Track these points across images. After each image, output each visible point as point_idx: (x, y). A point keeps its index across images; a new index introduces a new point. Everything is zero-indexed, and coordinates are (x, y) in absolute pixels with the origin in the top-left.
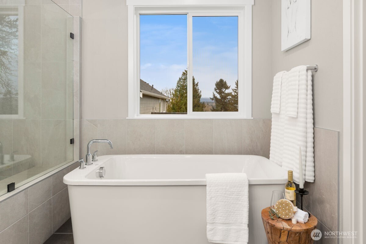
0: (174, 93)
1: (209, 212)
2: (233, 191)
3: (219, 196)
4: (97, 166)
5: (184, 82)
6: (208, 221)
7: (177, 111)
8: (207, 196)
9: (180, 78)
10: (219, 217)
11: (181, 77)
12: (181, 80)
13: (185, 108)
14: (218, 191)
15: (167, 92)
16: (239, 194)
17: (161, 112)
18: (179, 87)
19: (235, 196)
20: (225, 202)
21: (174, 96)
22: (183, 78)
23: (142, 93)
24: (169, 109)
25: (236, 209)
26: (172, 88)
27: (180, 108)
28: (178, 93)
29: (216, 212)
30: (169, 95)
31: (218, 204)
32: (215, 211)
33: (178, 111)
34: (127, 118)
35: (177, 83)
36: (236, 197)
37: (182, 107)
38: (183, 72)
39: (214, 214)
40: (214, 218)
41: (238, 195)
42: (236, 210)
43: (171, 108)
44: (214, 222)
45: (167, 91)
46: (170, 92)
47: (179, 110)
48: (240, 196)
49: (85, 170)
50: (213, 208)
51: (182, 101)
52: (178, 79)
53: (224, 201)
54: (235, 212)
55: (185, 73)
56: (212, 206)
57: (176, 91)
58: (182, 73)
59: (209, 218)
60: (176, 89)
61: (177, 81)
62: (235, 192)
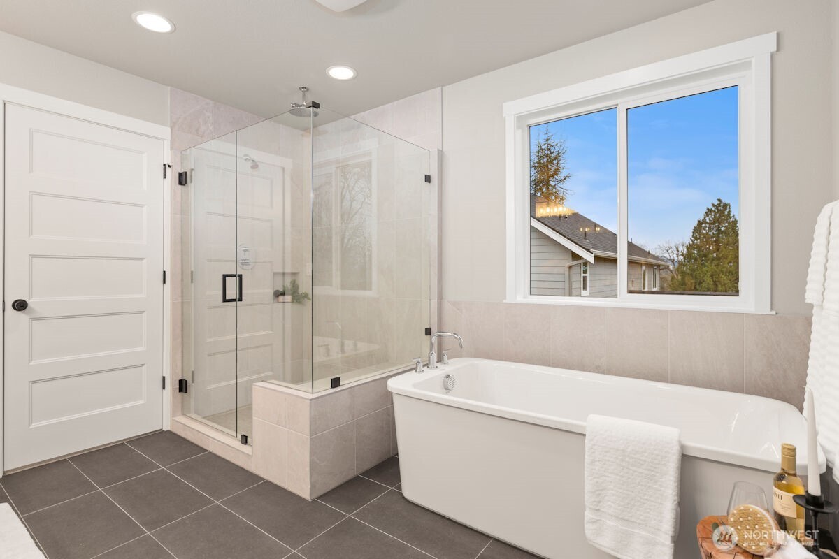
0: (685, 252)
1: (588, 487)
2: (641, 460)
3: (609, 461)
4: (443, 371)
5: (710, 228)
6: (586, 504)
7: (693, 288)
8: (586, 457)
9: (699, 221)
10: (609, 503)
11: (701, 218)
12: (703, 225)
13: (712, 283)
14: (607, 452)
15: (669, 251)
16: (655, 468)
17: (646, 289)
18: (696, 238)
19: (645, 470)
20: (622, 477)
21: (685, 258)
22: (708, 220)
23: (593, 255)
24: (673, 284)
25: (646, 497)
26: (681, 241)
27: (700, 283)
28: (696, 252)
29: (602, 490)
30: (675, 255)
31: (608, 477)
32: (601, 488)
33: (695, 288)
34: (504, 301)
35: (693, 233)
36: (647, 472)
37: (704, 281)
38: (708, 209)
39: (598, 492)
40: (600, 502)
41: (652, 471)
42: (647, 500)
43: (677, 283)
44: (598, 508)
45: (670, 248)
46: (678, 251)
47: (698, 287)
48: (657, 473)
49: (421, 374)
50: (597, 482)
51: (705, 269)
52: (696, 224)
53: (621, 474)
54: (644, 504)
55: (713, 209)
56: (595, 478)
57: (690, 247)
58: (706, 210)
59: (588, 499)
60: (691, 243)
61: (693, 228)
62: (645, 461)
